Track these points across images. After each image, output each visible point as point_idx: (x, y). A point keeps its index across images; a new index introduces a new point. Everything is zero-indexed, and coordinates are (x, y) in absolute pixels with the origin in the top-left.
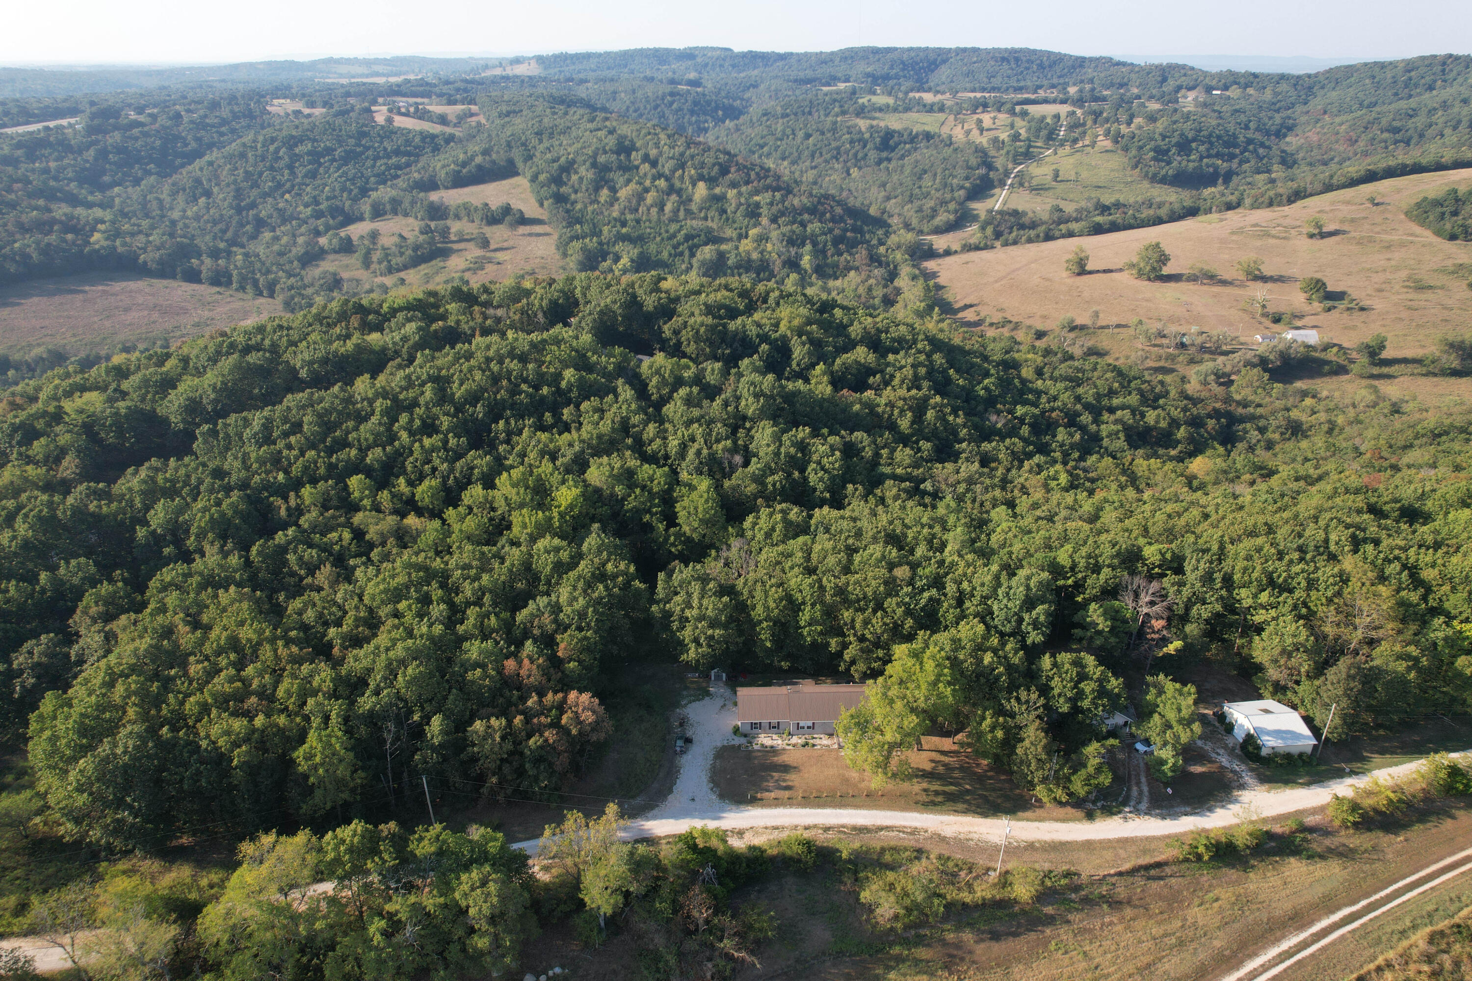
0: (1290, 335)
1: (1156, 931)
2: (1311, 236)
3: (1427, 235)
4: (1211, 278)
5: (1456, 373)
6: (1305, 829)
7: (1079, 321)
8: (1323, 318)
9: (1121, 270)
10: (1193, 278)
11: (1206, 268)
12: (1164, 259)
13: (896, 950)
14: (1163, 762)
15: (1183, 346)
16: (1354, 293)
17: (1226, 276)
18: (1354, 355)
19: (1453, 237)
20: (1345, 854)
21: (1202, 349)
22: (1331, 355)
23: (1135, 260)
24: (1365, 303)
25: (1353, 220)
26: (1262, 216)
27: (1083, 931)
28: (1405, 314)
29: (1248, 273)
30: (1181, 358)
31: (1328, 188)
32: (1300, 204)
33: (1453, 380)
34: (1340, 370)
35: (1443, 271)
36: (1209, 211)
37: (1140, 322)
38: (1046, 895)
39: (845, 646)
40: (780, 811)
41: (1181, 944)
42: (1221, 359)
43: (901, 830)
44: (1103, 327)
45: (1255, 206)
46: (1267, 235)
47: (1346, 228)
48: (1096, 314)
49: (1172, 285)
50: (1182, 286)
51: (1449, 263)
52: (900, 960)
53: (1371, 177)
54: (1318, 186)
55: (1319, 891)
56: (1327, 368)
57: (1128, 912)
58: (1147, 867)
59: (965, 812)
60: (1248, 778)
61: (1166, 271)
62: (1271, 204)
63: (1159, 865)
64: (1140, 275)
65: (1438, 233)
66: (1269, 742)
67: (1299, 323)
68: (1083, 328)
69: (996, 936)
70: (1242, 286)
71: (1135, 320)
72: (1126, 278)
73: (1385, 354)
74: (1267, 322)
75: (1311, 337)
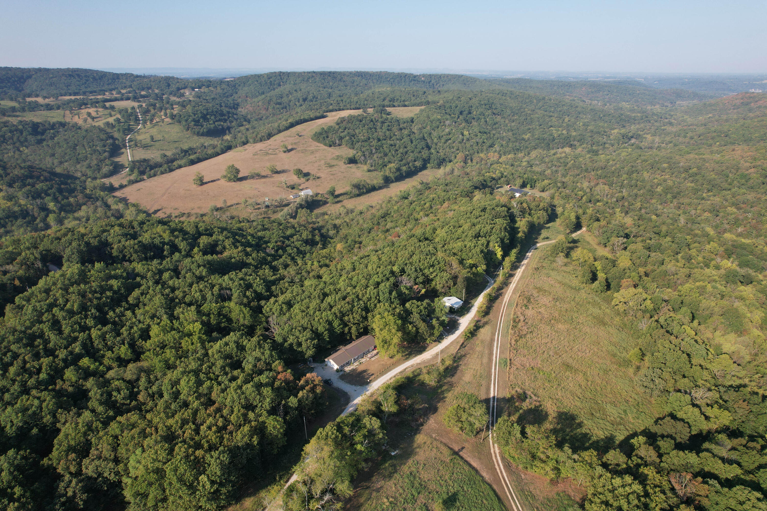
0: (302, 193)
1: (476, 356)
2: (285, 152)
3: (322, 146)
4: (259, 176)
5: (359, 195)
6: (478, 321)
7: (219, 206)
8: (307, 184)
9: (219, 180)
10: (252, 177)
11: (256, 172)
12: (238, 171)
13: (440, 391)
14: (444, 320)
15: (267, 207)
16: (312, 172)
17: (263, 174)
18: (326, 196)
19: (330, 146)
20: (486, 323)
21: (277, 206)
22: (319, 198)
23: (225, 173)
24: (318, 175)
25: (295, 144)
26: (260, 146)
27: (465, 364)
28: (332, 177)
29: (272, 171)
30: (269, 212)
31: (280, 131)
32: (272, 139)
33: (358, 198)
34: (325, 203)
35: (333, 159)
36: (236, 147)
37: (246, 201)
38: (454, 361)
39: (350, 329)
40: (379, 380)
41: (482, 356)
42: (286, 209)
43: (409, 367)
44: (229, 207)
45: (255, 142)
46: (267, 154)
47: (294, 147)
48: (225, 201)
49: (244, 182)
50: (248, 181)
51: (334, 155)
52: (443, 392)
53: (292, 125)
54: (276, 131)
55: (489, 334)
56: (321, 203)
57: (468, 356)
58: (462, 345)
59: (416, 356)
60: (458, 318)
61: (240, 175)
62: (261, 141)
63: (463, 343)
64: (230, 180)
65: (325, 145)
66: (456, 306)
67: (301, 188)
68: (221, 209)
69: (453, 376)
70: (271, 177)
71: (243, 200)
72: (223, 182)
73: (337, 193)
74: (290, 190)
75: (310, 192)
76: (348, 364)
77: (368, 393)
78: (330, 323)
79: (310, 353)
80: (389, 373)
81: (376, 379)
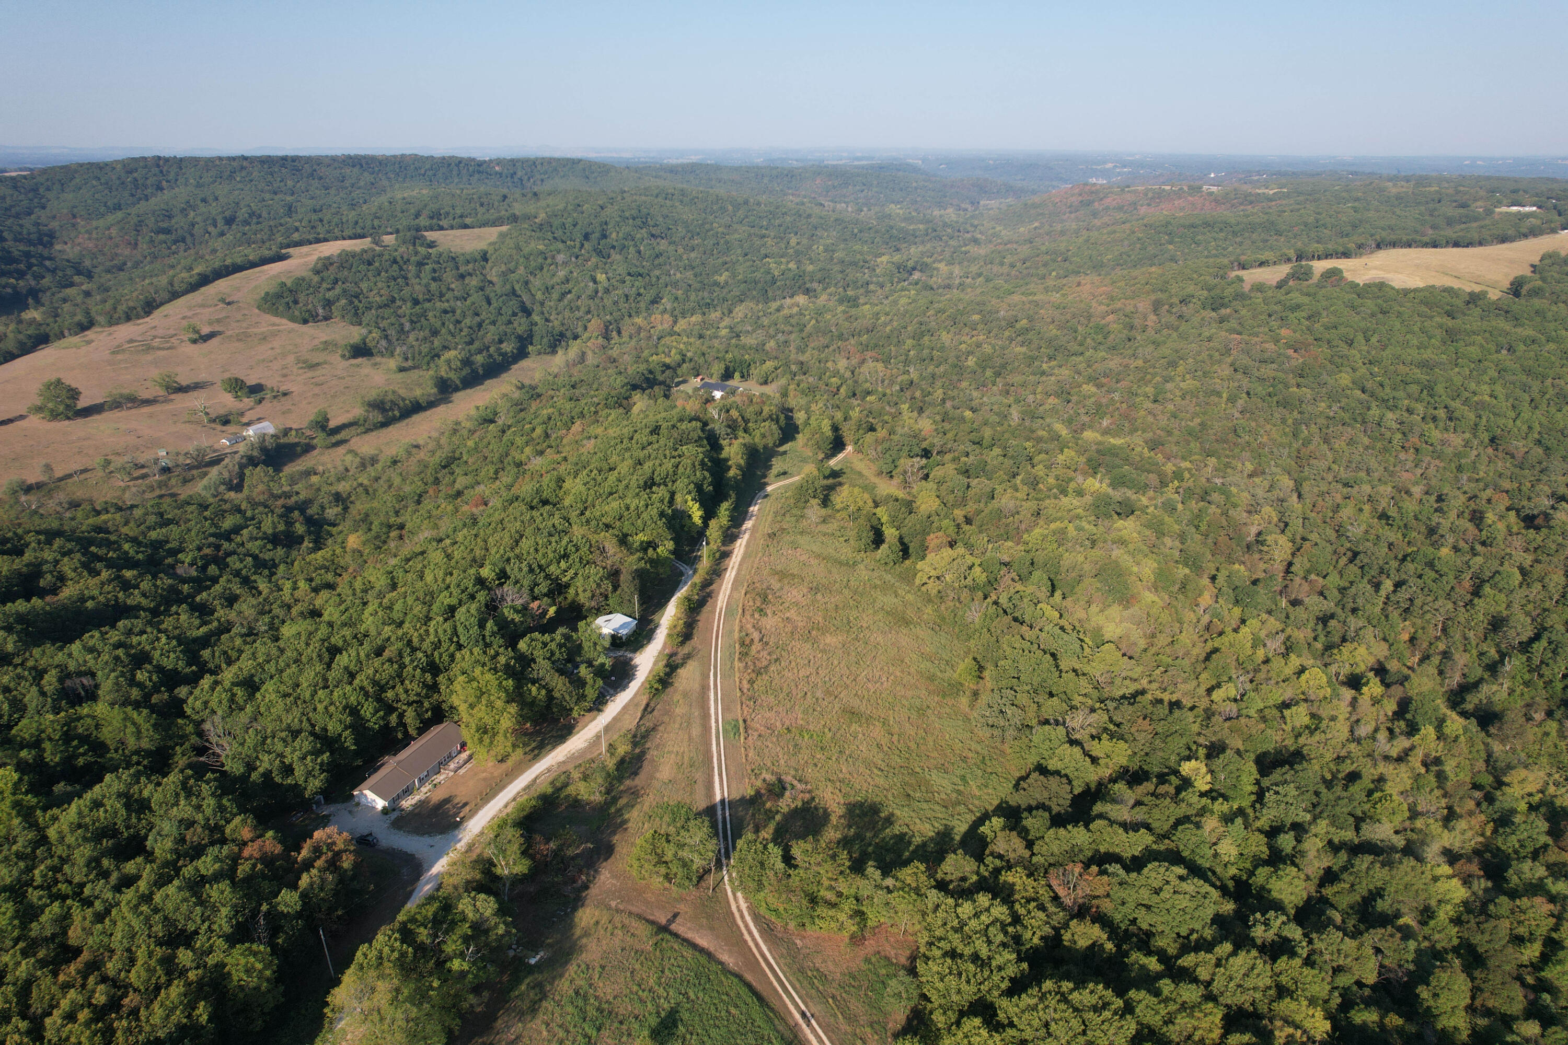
0: (250, 432)
1: (677, 726)
2: (194, 341)
3: (285, 324)
4: (134, 401)
5: (384, 425)
6: (671, 656)
7: (32, 480)
8: (259, 410)
9: (22, 417)
10: (116, 405)
11: (126, 392)
12: (74, 394)
13: (613, 810)
14: (603, 665)
15: (166, 470)
16: (268, 383)
17: (145, 395)
18: (308, 433)
19: (305, 322)
20: (688, 657)
21: (190, 467)
22: (292, 438)
23: (39, 402)
24: (283, 388)
25: (218, 321)
26: (125, 331)
27: (657, 746)
28: (317, 390)
29: (167, 388)
30: (173, 481)
31: (175, 295)
32: (158, 313)
33: (384, 431)
34: (308, 448)
35: (315, 349)
36: (61, 336)
37: (108, 462)
38: (635, 744)
39: (401, 716)
40: (481, 813)
41: (689, 723)
42: (214, 471)
43: (542, 774)
44: (61, 479)
45: (112, 322)
46: (149, 348)
47: (217, 328)
48: (48, 468)
49: (96, 417)
50: (105, 415)
51: (316, 342)
52: (619, 811)
53: (205, 280)
54: (165, 295)
55: (698, 676)
56: (299, 449)
57: (661, 728)
58: (645, 709)
59: (554, 748)
60: (630, 655)
61: (82, 404)
62: (128, 319)
63: (647, 705)
64: (55, 416)
65: (293, 319)
66: (624, 632)
67: (245, 420)
68: (39, 486)
69: (636, 774)
70: (167, 401)
71: (99, 460)
72: (35, 422)
73: (332, 424)
74: (219, 427)
75: (268, 428)
76: (408, 791)
77: (461, 846)
78: (354, 711)
79: (315, 784)
80: (501, 795)
81: (473, 812)
